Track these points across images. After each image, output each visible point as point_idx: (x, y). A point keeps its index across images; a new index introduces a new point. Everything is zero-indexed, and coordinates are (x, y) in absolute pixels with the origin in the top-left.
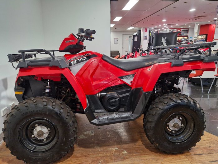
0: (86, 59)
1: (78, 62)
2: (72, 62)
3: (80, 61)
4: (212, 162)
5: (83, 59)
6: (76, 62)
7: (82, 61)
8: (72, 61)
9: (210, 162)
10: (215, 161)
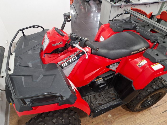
0: (76, 58)
1: (69, 64)
2: (62, 65)
3: (71, 62)
4: (164, 112)
5: (73, 59)
6: (67, 64)
7: (73, 62)
8: (62, 63)
9: (163, 113)
10: (165, 112)
